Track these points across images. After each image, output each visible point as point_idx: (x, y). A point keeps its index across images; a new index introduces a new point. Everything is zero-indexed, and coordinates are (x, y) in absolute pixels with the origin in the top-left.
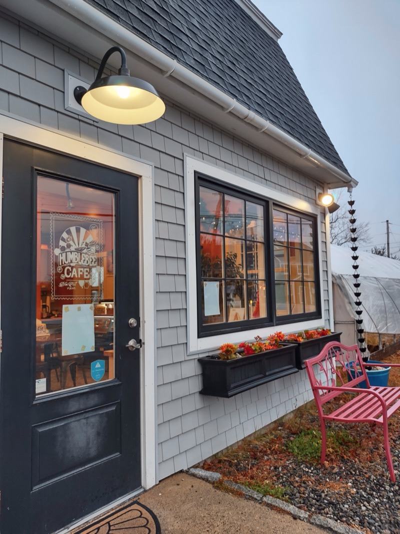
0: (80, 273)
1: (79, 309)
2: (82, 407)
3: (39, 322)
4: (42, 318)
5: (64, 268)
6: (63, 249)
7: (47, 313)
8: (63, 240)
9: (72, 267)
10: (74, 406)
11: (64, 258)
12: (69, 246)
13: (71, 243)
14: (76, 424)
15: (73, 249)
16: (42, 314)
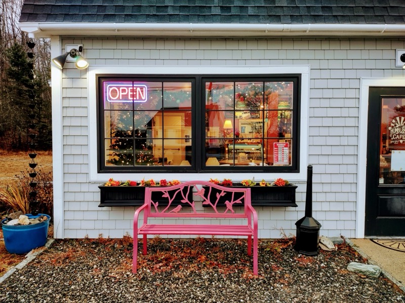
0: (400, 137)
1: (400, 152)
2: (399, 193)
3: (381, 157)
4: (383, 154)
5: (393, 135)
6: (393, 127)
7: (386, 151)
8: (393, 123)
9: (397, 135)
10: (395, 192)
11: (393, 131)
12: (395, 125)
13: (397, 124)
14: (397, 199)
15: (397, 127)
16: (383, 152)
